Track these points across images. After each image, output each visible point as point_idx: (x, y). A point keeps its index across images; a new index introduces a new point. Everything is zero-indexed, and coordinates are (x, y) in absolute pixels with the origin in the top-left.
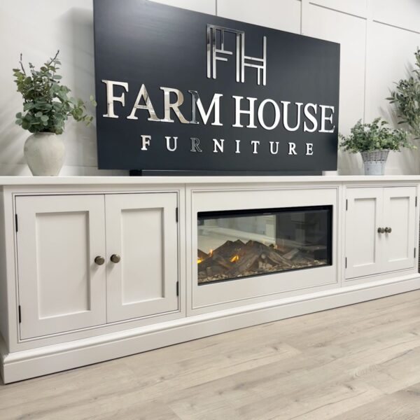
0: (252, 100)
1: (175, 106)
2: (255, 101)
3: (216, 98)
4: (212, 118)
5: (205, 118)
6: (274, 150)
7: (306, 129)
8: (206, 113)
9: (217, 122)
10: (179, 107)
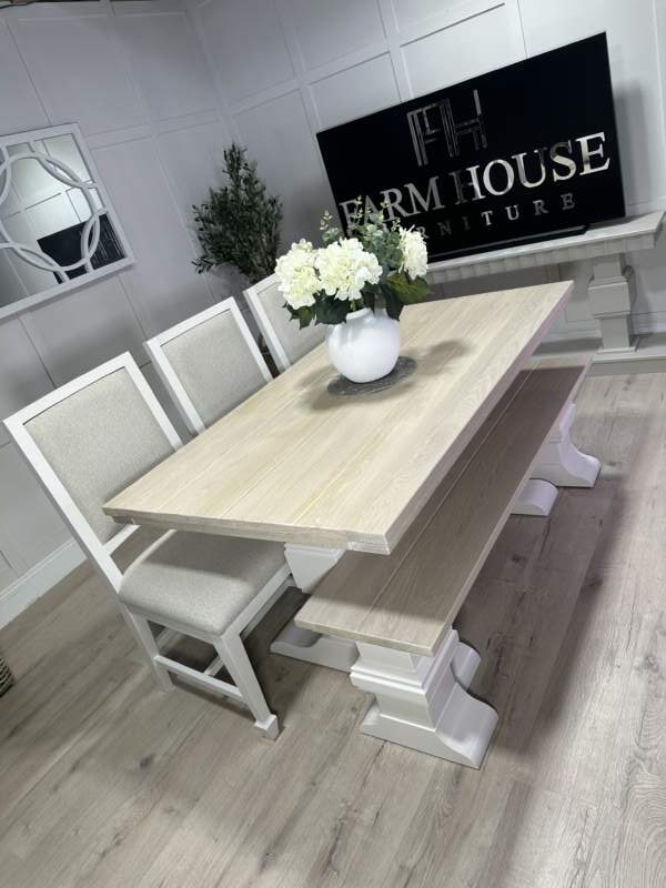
0: (473, 170)
1: (396, 205)
2: (477, 170)
3: (433, 182)
4: (432, 203)
5: (425, 205)
6: (514, 215)
7: (557, 177)
8: (425, 200)
9: (439, 206)
10: (400, 204)
